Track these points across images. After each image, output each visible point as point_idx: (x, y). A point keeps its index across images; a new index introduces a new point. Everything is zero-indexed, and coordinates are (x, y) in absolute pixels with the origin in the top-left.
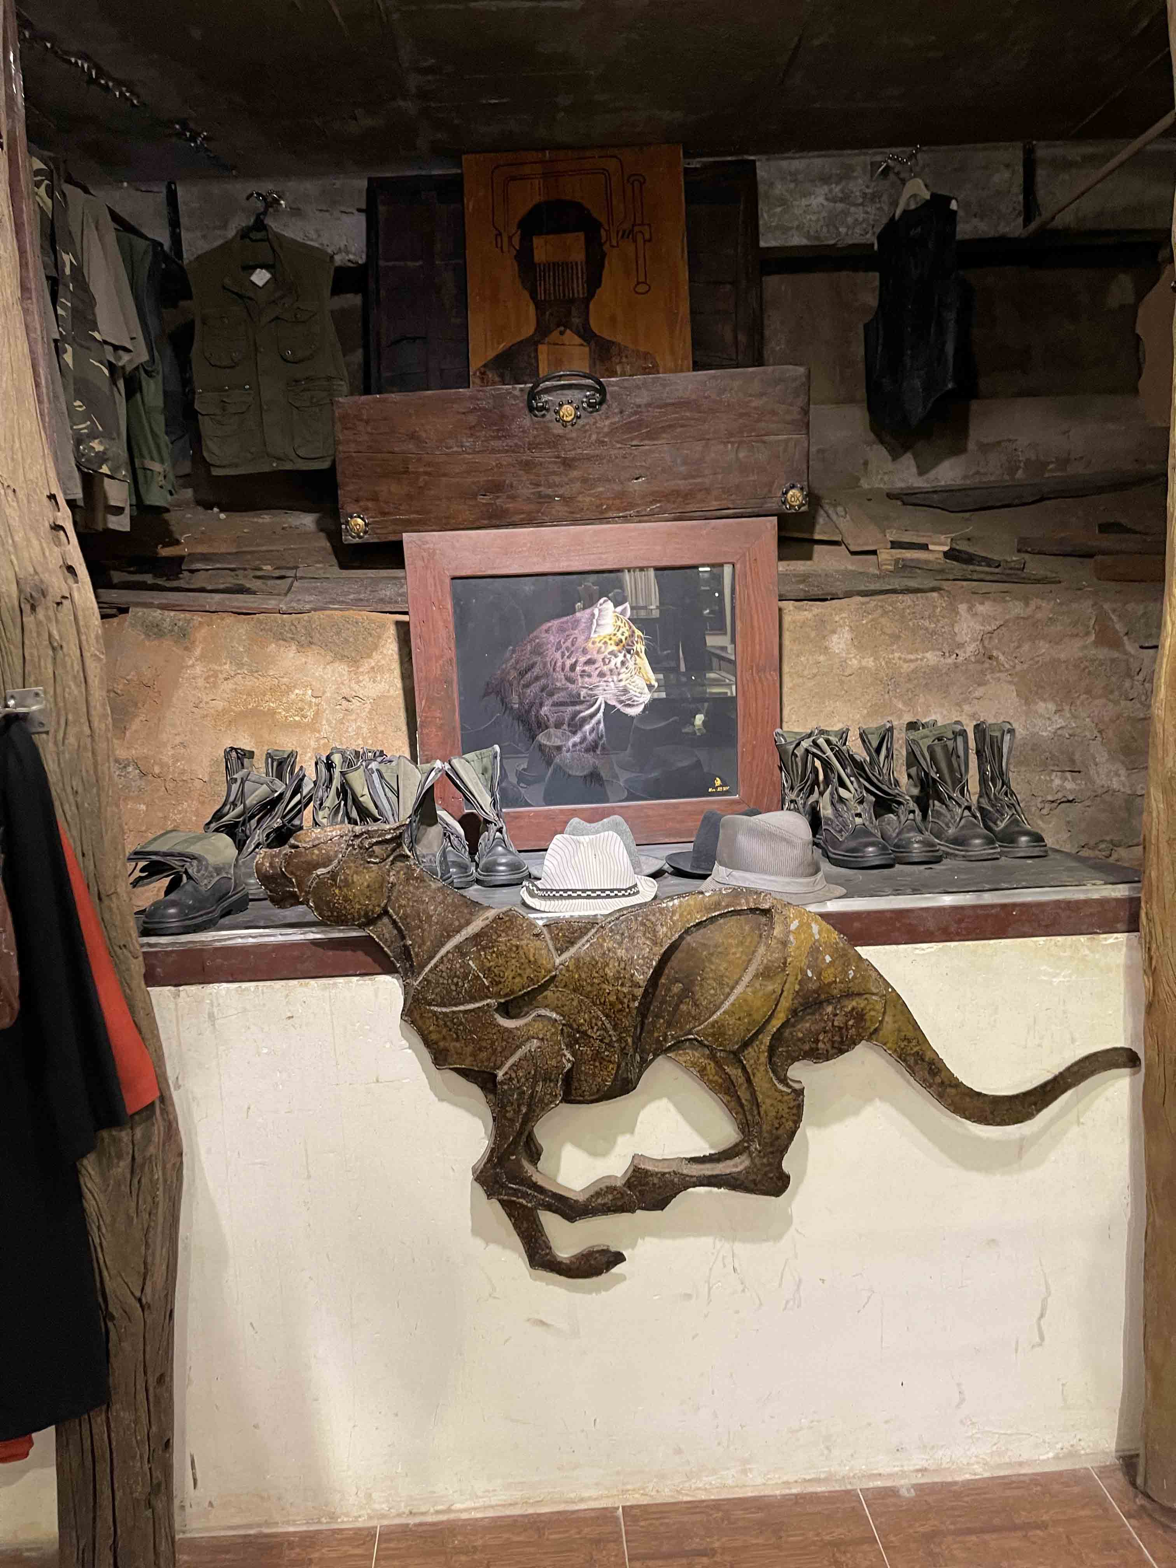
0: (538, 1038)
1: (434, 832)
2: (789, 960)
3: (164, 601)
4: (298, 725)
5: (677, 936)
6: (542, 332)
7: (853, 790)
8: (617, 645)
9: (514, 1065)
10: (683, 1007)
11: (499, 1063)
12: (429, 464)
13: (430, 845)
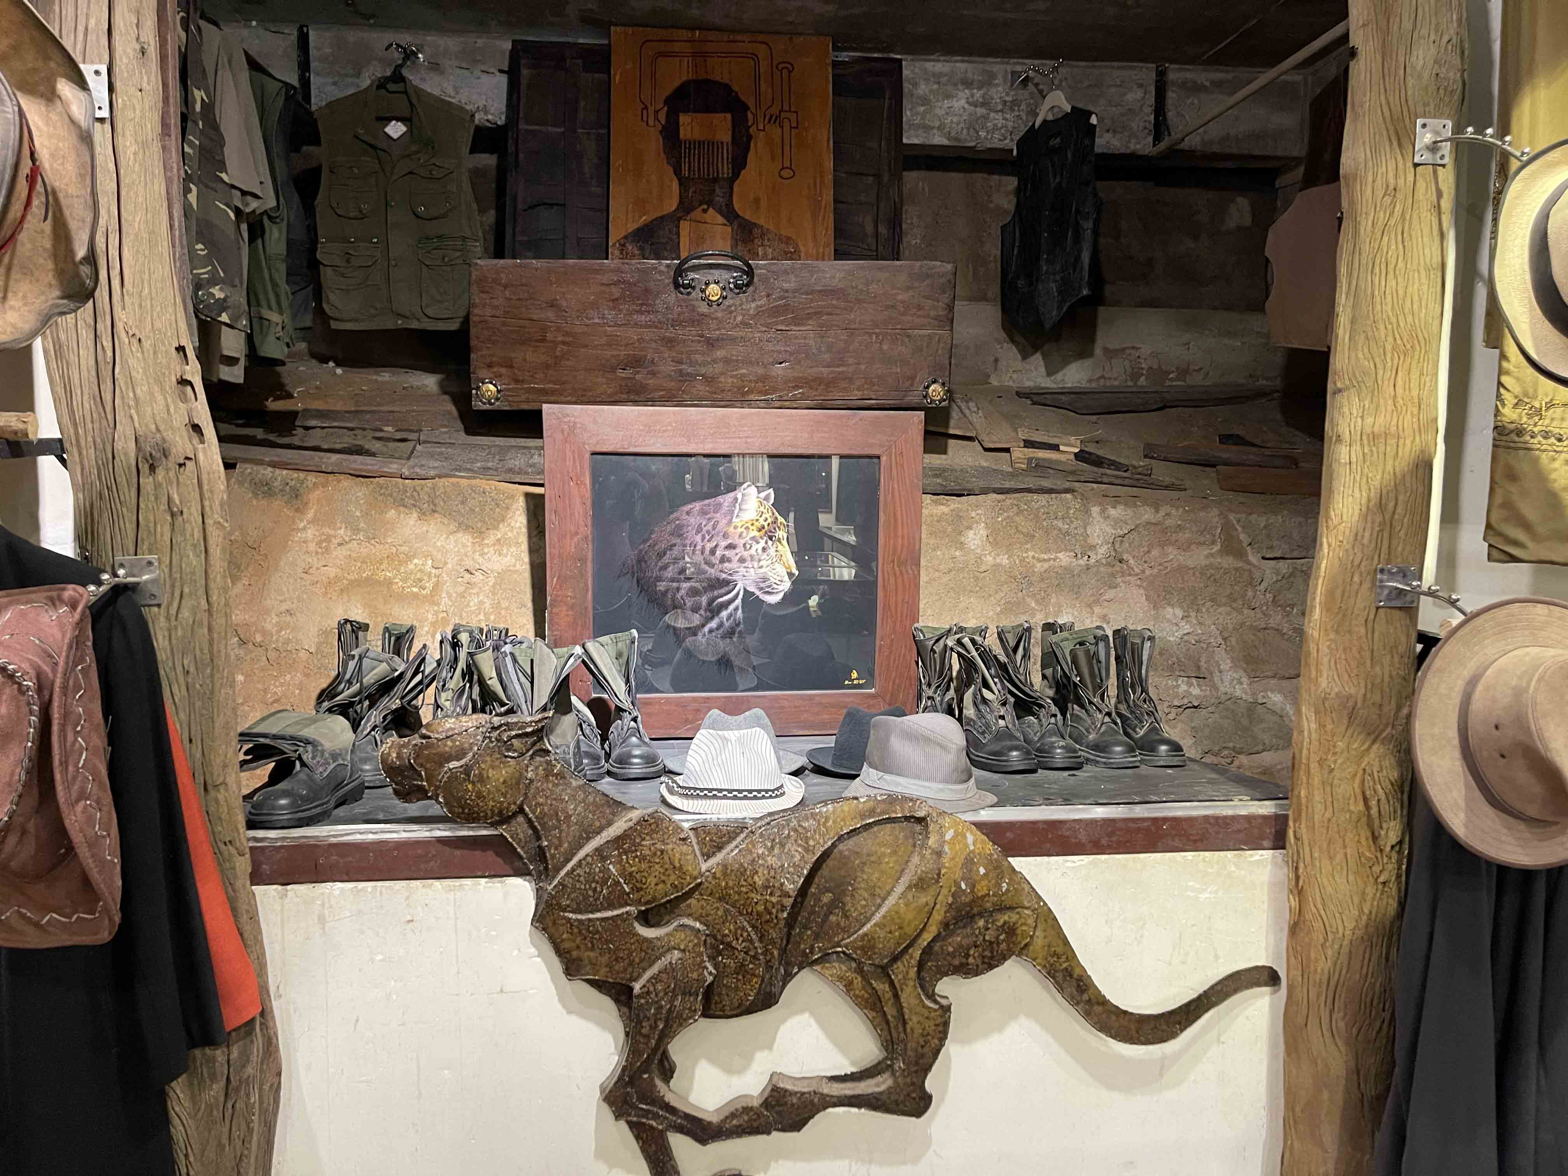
0: (679, 949)
1: (569, 720)
2: (943, 872)
3: (276, 459)
4: (415, 596)
5: (830, 843)
6: (685, 208)
7: (996, 692)
8: (760, 530)
9: (652, 978)
10: (833, 918)
11: (635, 974)
12: (567, 334)
13: (564, 736)
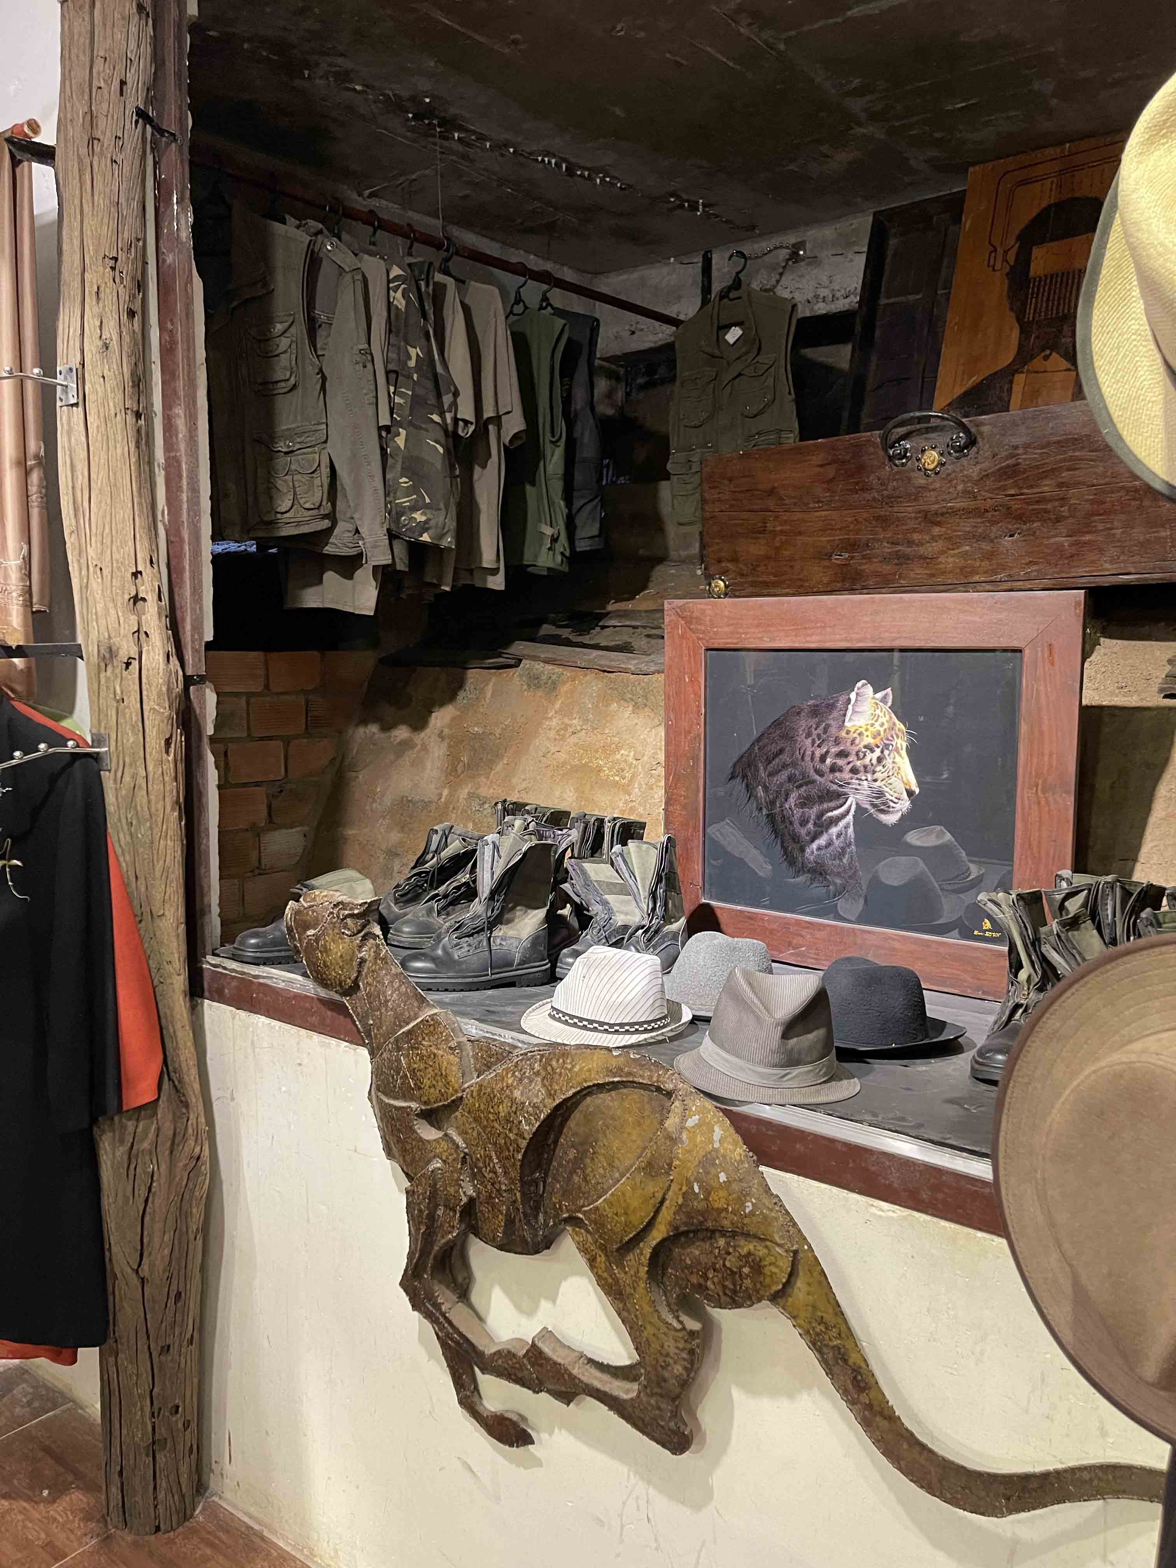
0: (442, 1158)
2: (676, 1163)
4: (616, 785)
5: (570, 1093)
8: (875, 738)
9: (418, 1178)
12: (785, 522)
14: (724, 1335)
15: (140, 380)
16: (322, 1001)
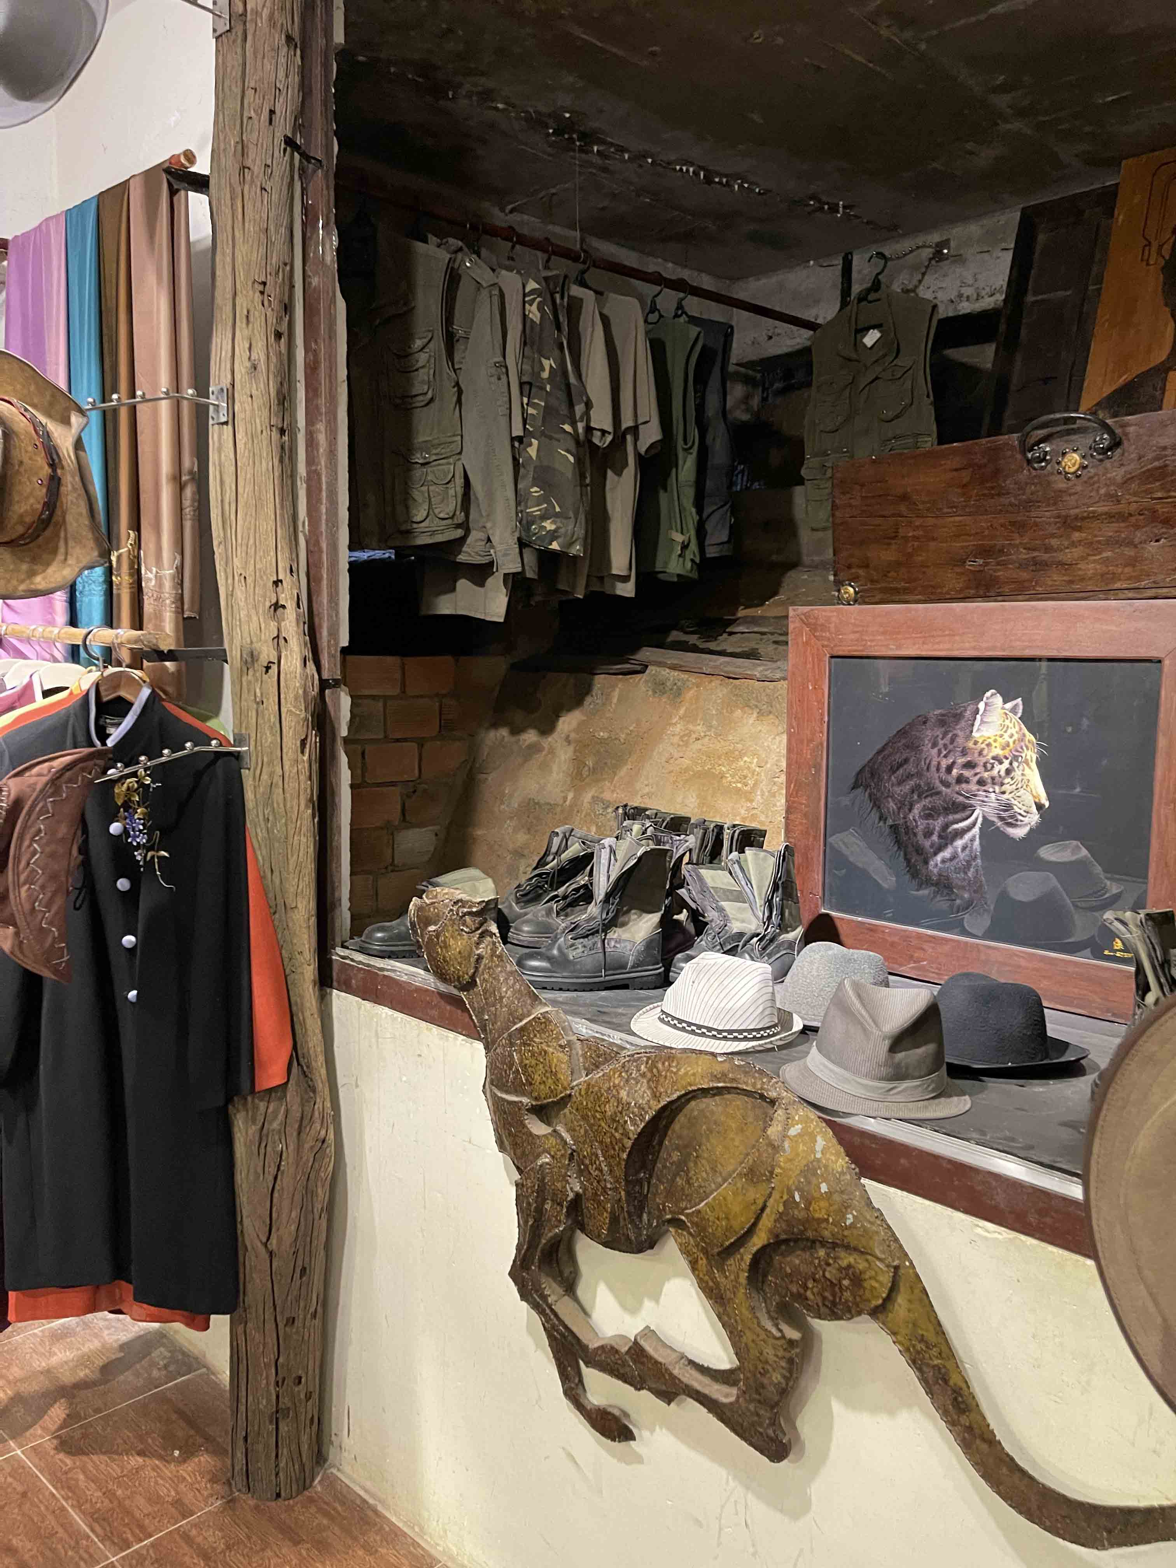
0: (551, 1154)
2: (778, 1170)
4: (738, 790)
8: (1003, 749)
9: (527, 1172)
10: (679, 1181)
12: (918, 528)
14: (824, 1347)
15: (284, 398)
16: (441, 995)
